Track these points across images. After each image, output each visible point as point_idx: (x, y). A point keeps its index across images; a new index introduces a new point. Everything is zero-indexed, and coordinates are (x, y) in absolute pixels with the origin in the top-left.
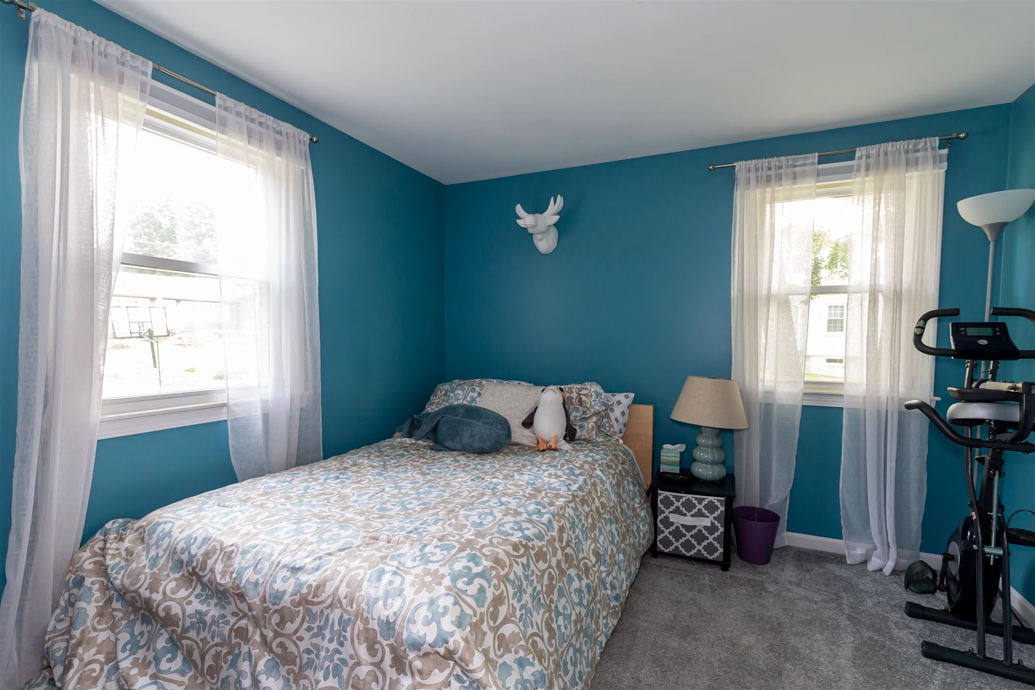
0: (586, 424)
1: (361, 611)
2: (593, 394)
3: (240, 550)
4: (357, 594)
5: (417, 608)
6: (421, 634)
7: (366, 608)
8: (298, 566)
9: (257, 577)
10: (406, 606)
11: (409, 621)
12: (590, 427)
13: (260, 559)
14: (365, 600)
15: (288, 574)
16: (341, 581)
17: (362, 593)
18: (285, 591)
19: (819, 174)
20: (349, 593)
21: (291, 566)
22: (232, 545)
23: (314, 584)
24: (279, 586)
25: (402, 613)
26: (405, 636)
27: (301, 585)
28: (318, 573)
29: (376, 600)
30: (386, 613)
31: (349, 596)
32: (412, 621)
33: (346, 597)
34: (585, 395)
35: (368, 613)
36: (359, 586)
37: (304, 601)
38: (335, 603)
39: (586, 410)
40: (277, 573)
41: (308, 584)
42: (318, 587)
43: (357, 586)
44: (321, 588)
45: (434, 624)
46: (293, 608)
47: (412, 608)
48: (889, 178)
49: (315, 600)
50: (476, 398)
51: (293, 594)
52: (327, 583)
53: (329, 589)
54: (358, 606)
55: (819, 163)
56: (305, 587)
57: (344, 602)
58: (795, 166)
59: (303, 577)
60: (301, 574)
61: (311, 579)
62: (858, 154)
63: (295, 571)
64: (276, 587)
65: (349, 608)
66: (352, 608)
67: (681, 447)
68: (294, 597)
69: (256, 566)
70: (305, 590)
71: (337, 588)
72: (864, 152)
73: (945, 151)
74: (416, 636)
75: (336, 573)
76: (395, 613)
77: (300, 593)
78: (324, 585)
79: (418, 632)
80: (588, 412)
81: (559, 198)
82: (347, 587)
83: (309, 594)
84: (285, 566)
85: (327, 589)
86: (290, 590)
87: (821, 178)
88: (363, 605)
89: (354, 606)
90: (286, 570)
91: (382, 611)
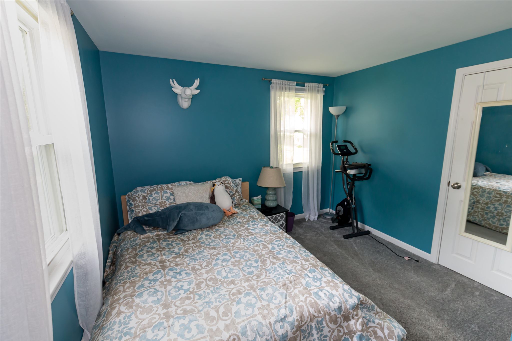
0: (235, 197)
1: (326, 312)
2: (231, 182)
3: (240, 335)
4: (319, 307)
5: (343, 295)
6: (353, 302)
7: (327, 309)
8: (283, 317)
9: (265, 338)
10: (340, 297)
11: (346, 302)
12: (238, 198)
13: (257, 330)
14: (325, 307)
15: (281, 323)
16: (308, 308)
17: (321, 305)
18: (287, 331)
19: (297, 90)
20: (315, 310)
21: (280, 319)
22: (230, 337)
23: (298, 318)
24: (281, 332)
25: (342, 301)
26: (348, 307)
27: (293, 323)
28: (294, 312)
29: (328, 304)
30: (337, 305)
31: (316, 311)
32: (347, 301)
33: (315, 312)
34: (228, 183)
35: (329, 310)
36: (317, 304)
37: (299, 328)
38: (312, 317)
39: (231, 190)
40: (274, 328)
41: (296, 320)
42: (301, 318)
43: (316, 305)
44: (302, 317)
45: (353, 296)
46: (294, 335)
47: (342, 297)
48: (314, 95)
49: (303, 323)
50: (170, 196)
51: (292, 330)
52: (303, 313)
53: (306, 314)
54: (324, 311)
55: (296, 86)
56: (295, 322)
57: (316, 315)
58: (290, 85)
59: (290, 319)
60: (287, 318)
61: (295, 317)
62: (306, 85)
63: (283, 320)
64: (280, 334)
65: (320, 315)
66: (321, 314)
67: (260, 197)
68: (293, 330)
69: (259, 334)
70: (296, 323)
71: (309, 312)
72: (307, 85)
73: (324, 89)
74: (352, 304)
75: (301, 307)
76: (340, 303)
77: (295, 326)
78: (303, 315)
79: (352, 302)
80: (233, 191)
81: (199, 79)
82: (312, 308)
83: (299, 324)
84: (276, 322)
85: (305, 315)
86: (289, 329)
87: (296, 91)
88: (325, 309)
89: (322, 312)
90: (278, 323)
91: (334, 305)
